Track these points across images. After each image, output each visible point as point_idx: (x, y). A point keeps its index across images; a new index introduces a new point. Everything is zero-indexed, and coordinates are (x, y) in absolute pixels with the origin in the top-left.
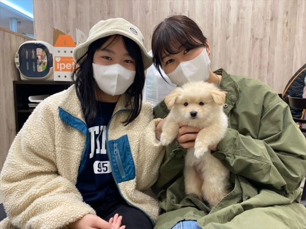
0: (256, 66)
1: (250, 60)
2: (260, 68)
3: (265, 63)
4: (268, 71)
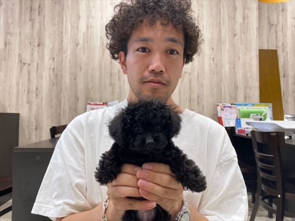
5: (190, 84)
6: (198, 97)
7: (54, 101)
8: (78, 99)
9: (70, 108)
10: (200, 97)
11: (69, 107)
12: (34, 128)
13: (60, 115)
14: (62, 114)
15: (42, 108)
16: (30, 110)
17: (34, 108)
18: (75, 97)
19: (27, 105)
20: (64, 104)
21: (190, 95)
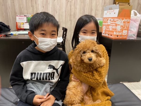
5: (71, 7)
6: (74, 14)
7: (4, 14)
8: (16, 13)
10: (75, 14)
11: (12, 17)
14: (9, 20)
20: (10, 15)
21: (70, 13)
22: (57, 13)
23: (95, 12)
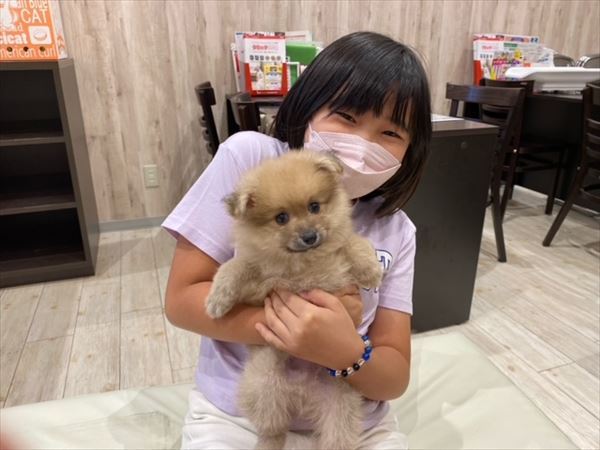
0: (414, 24)
1: (403, 10)
2: (419, 28)
3: (428, 19)
4: (432, 34)
6: (433, 21)
7: (152, 28)
8: (205, 23)
9: (190, 46)
10: (437, 20)
11: (187, 41)
12: (114, 91)
13: (169, 61)
14: (173, 58)
15: (125, 43)
16: (98, 48)
17: (107, 45)
18: (197, 20)
19: (89, 38)
20: (176, 35)
21: (420, 16)
22: (369, 17)
23: (508, 12)
